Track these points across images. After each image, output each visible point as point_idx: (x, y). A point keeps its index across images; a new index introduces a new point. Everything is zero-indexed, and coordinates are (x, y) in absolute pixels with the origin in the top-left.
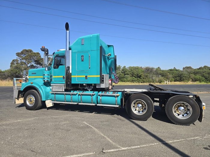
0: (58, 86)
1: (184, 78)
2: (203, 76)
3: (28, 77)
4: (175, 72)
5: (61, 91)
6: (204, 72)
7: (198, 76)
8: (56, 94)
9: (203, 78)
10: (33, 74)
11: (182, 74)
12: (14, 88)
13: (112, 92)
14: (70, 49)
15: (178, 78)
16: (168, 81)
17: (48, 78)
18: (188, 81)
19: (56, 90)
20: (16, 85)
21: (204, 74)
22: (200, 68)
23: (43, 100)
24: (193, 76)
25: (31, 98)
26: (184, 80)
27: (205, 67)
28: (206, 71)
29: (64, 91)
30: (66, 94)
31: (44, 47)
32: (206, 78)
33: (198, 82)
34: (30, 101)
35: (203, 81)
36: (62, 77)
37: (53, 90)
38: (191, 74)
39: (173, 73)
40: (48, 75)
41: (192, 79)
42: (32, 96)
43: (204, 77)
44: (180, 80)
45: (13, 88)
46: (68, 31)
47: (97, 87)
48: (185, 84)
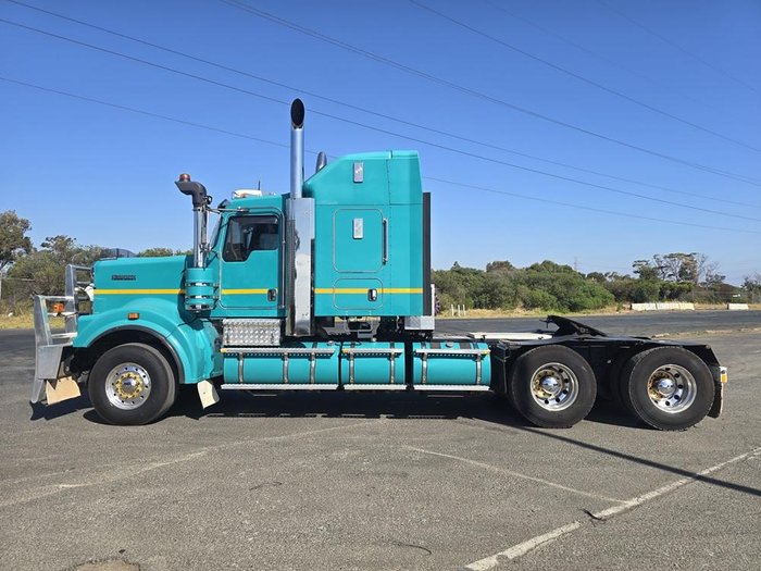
0: (253, 325)
1: (504, 298)
2: (553, 292)
3: (90, 292)
4: (472, 277)
5: (267, 343)
6: (553, 281)
7: (539, 293)
8: (245, 356)
9: (553, 297)
10: (116, 278)
11: (495, 286)
12: (38, 339)
13: (457, 344)
14: (307, 193)
15: (484, 298)
16: (461, 308)
17: (208, 297)
18: (514, 305)
19: (241, 343)
20: (47, 326)
21: (556, 284)
22: (532, 268)
23: (189, 380)
24: (524, 290)
25: (129, 377)
26: (501, 301)
27: (546, 264)
28: (558, 278)
29: (277, 343)
30: (291, 356)
31: (189, 179)
32: (559, 299)
33: (538, 309)
34: (125, 387)
35: (552, 305)
36: (266, 291)
37: (232, 343)
38: (521, 284)
39: (466, 281)
40: (208, 284)
41: (525, 302)
42: (132, 367)
43: (556, 295)
44: (492, 305)
45: (34, 337)
46: (298, 130)
47: (406, 328)
48: (507, 316)
